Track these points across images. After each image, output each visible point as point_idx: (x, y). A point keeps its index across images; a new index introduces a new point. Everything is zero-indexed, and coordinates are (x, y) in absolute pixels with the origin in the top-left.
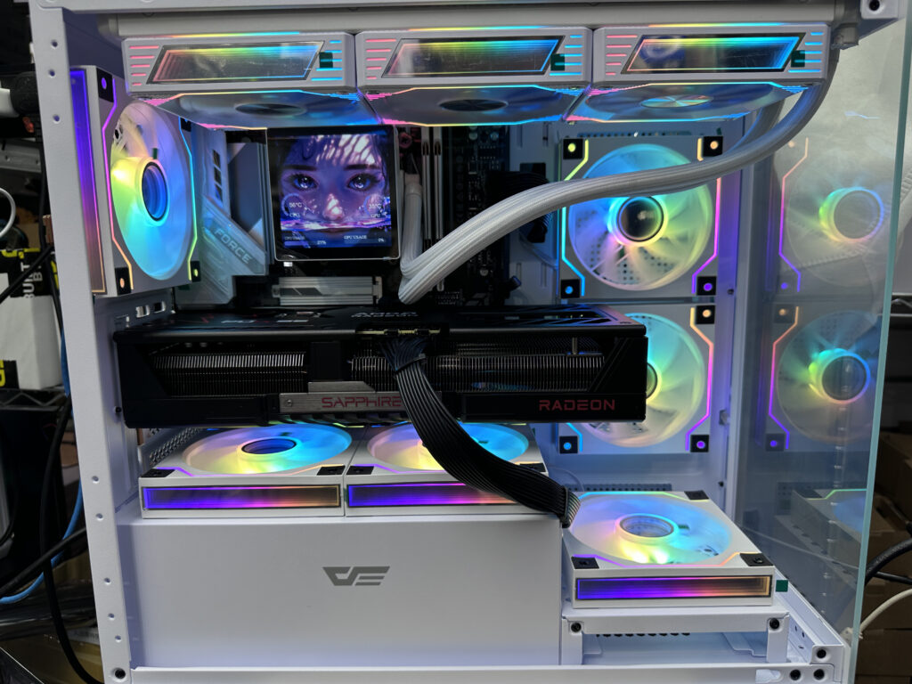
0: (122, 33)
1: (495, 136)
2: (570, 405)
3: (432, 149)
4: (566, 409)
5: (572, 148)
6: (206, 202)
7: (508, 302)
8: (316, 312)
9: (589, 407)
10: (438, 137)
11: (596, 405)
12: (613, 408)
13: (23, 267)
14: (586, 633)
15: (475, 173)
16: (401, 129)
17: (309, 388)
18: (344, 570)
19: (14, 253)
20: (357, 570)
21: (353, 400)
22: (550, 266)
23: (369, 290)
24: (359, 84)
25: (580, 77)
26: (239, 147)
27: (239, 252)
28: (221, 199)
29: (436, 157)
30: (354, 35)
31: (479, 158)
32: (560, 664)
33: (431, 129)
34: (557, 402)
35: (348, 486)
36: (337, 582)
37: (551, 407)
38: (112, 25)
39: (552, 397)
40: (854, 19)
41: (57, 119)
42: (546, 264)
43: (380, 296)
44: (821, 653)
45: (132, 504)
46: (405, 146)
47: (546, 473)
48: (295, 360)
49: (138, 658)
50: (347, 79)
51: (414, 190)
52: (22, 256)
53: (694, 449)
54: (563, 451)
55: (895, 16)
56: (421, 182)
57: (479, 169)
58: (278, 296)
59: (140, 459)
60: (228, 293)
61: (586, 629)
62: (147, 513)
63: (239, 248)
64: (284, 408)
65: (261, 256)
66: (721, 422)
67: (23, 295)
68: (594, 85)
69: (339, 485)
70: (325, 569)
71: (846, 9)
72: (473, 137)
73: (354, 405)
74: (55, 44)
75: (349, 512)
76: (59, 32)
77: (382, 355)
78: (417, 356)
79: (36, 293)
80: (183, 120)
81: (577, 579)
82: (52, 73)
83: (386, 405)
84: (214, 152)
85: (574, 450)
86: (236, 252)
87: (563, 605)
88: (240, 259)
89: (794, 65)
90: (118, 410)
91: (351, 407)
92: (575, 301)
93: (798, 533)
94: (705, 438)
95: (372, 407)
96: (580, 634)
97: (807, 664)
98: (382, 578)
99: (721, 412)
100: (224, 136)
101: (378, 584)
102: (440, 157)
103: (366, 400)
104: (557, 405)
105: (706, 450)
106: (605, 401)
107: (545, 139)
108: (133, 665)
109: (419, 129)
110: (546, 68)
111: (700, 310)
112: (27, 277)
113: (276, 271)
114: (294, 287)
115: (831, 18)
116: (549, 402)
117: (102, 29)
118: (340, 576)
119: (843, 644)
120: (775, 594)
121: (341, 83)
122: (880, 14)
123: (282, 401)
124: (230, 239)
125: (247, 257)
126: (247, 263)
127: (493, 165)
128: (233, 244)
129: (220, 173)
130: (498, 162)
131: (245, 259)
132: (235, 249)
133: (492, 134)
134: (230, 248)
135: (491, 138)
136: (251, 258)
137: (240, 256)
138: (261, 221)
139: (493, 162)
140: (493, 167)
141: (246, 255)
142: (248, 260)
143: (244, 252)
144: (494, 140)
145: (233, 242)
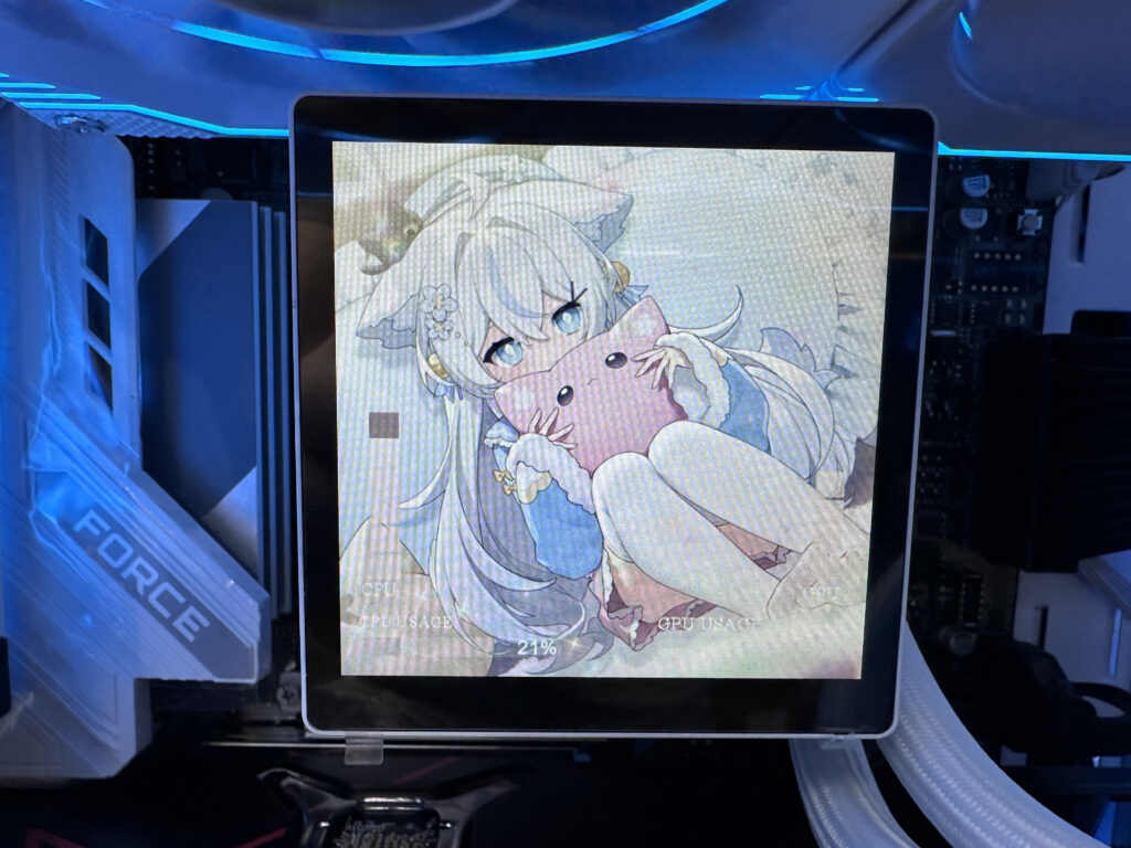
1: (1032, 222)
26: (183, 213)
27: (165, 599)
28: (107, 400)
31: (967, 288)
57: (965, 323)
60: (119, 741)
63: (166, 586)
84: (88, 225)
86: (153, 598)
88: (168, 624)
124: (130, 551)
125: (192, 617)
126: (191, 638)
127: (1008, 312)
128: (141, 569)
129: (108, 304)
130: (1024, 304)
131: (185, 625)
132: (149, 590)
133: (1023, 213)
134: (130, 585)
135: (1019, 226)
136: (206, 623)
137: (166, 614)
138: (252, 479)
139: (1009, 304)
140: (1008, 319)
141: (192, 610)
142: (196, 628)
143: (181, 599)
144: (1025, 233)
145: (140, 561)
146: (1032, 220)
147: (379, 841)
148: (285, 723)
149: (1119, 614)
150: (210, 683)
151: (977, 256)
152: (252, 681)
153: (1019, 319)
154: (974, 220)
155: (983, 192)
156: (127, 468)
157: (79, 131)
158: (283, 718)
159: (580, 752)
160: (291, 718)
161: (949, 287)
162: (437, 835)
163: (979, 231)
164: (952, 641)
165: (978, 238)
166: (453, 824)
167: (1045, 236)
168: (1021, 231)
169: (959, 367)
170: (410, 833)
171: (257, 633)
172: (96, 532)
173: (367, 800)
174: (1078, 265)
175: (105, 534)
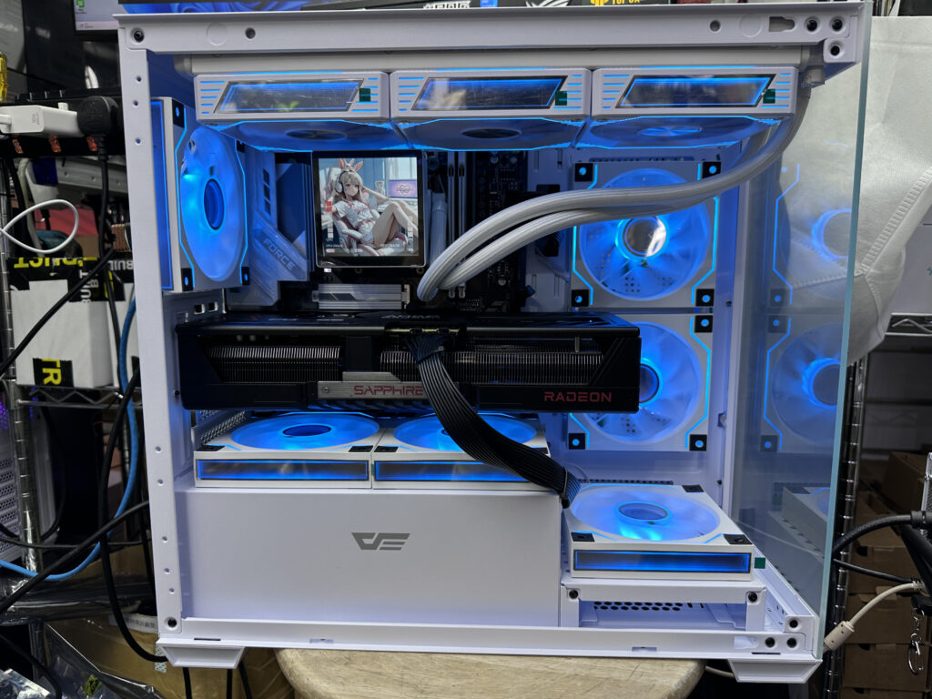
0: (194, 70)
1: (514, 160)
2: (571, 397)
3: (457, 171)
4: (568, 400)
5: (583, 171)
6: (256, 215)
7: (523, 310)
8: (350, 315)
9: (588, 399)
10: (462, 160)
11: (595, 397)
12: (609, 400)
13: (82, 274)
14: (582, 599)
16: (430, 153)
17: (344, 377)
18: (370, 536)
19: (74, 262)
20: (382, 536)
21: (382, 388)
22: (563, 278)
23: (398, 297)
24: (393, 116)
25: (580, 112)
26: (286, 167)
27: (285, 260)
28: (269, 213)
29: (460, 179)
30: (389, 73)
32: (559, 625)
33: (456, 153)
34: (560, 394)
35: (375, 462)
36: (364, 547)
37: (555, 398)
38: (186, 64)
39: (556, 390)
40: (818, 62)
41: (138, 141)
42: (559, 277)
43: (408, 302)
44: (794, 623)
45: (186, 476)
46: (433, 169)
47: (549, 455)
48: (332, 353)
49: (188, 610)
50: (382, 111)
51: (440, 207)
52: (81, 264)
53: (693, 447)
54: (571, 447)
55: (853, 60)
56: (446, 201)
58: (317, 300)
59: (193, 439)
60: (274, 296)
61: (582, 596)
62: (199, 483)
64: (321, 395)
65: (304, 264)
66: (720, 425)
67: (80, 300)
68: (592, 118)
69: (368, 461)
70: (353, 534)
71: (811, 54)
72: (494, 161)
73: (382, 393)
74: (139, 79)
75: (376, 485)
76: (142, 68)
77: (408, 350)
78: (437, 348)
79: (93, 299)
80: (238, 142)
81: (575, 551)
82: (136, 104)
83: (410, 393)
84: (265, 171)
85: (582, 446)
87: (562, 573)
88: (285, 266)
89: (765, 102)
90: (177, 393)
91: (380, 395)
92: (584, 309)
93: (794, 533)
94: (703, 438)
95: (397, 395)
96: (577, 600)
97: (781, 633)
98: (403, 543)
99: (720, 415)
100: (273, 157)
101: (399, 549)
102: (464, 178)
103: (393, 389)
104: (560, 397)
105: (704, 448)
106: (603, 394)
107: (560, 163)
108: (184, 615)
109: (445, 154)
110: (551, 103)
111: (699, 319)
112: (85, 283)
113: (317, 277)
114: (331, 293)
115: (798, 61)
116: (552, 393)
117: (178, 67)
118: (367, 541)
119: (813, 615)
120: (753, 570)
121: (377, 115)
122: (840, 59)
123: (320, 388)
134: (276, 257)
138: (304, 233)
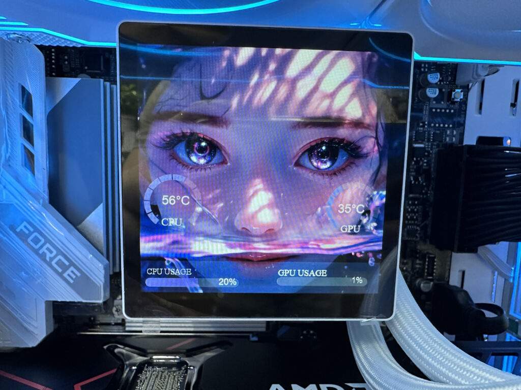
15: (422, 146)
31: (429, 125)
57: (429, 141)
63: (60, 257)
86: (53, 263)
124: (43, 241)
125: (72, 272)
126: (72, 281)
127: (448, 136)
128: (48, 249)
129: (32, 125)
130: (455, 133)
131: (69, 275)
132: (52, 259)
133: (454, 91)
135: (453, 97)
136: (79, 274)
137: (60, 270)
139: (448, 132)
140: (448, 139)
141: (72, 268)
142: (74, 277)
143: (67, 263)
144: (456, 100)
145: (48, 245)
146: (458, 94)
147: (160, 375)
148: (116, 324)
149: (496, 273)
150: (81, 303)
151: (434, 110)
152: (101, 301)
153: (452, 139)
154: (433, 93)
155: (436, 81)
156: (41, 201)
157: (18, 42)
158: (116, 322)
159: (253, 336)
160: (120, 321)
161: (421, 124)
162: (186, 372)
163: (435, 99)
164: (422, 285)
165: (434, 102)
166: (194, 367)
167: (464, 102)
168: (453, 99)
169: (425, 161)
170: (174, 372)
171: (103, 279)
172: (27, 232)
173: (154, 357)
174: (479, 115)
175: (31, 233)
